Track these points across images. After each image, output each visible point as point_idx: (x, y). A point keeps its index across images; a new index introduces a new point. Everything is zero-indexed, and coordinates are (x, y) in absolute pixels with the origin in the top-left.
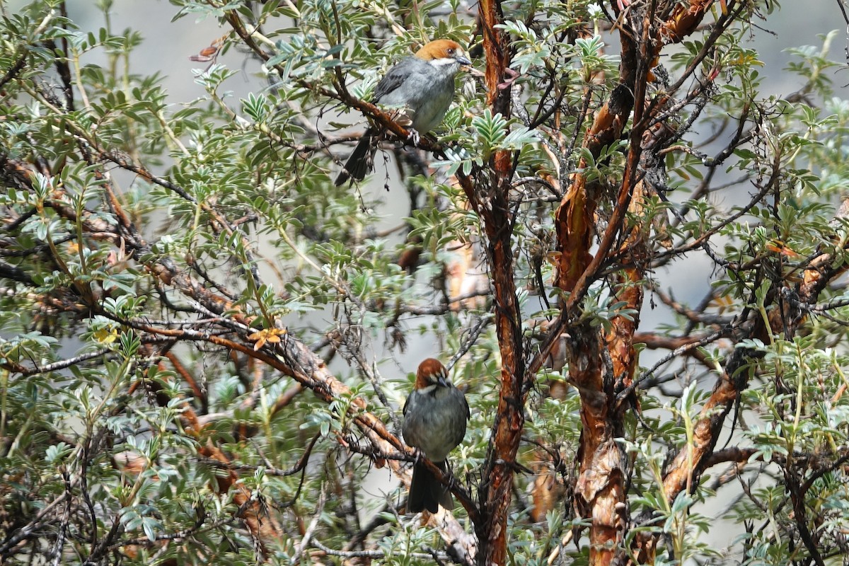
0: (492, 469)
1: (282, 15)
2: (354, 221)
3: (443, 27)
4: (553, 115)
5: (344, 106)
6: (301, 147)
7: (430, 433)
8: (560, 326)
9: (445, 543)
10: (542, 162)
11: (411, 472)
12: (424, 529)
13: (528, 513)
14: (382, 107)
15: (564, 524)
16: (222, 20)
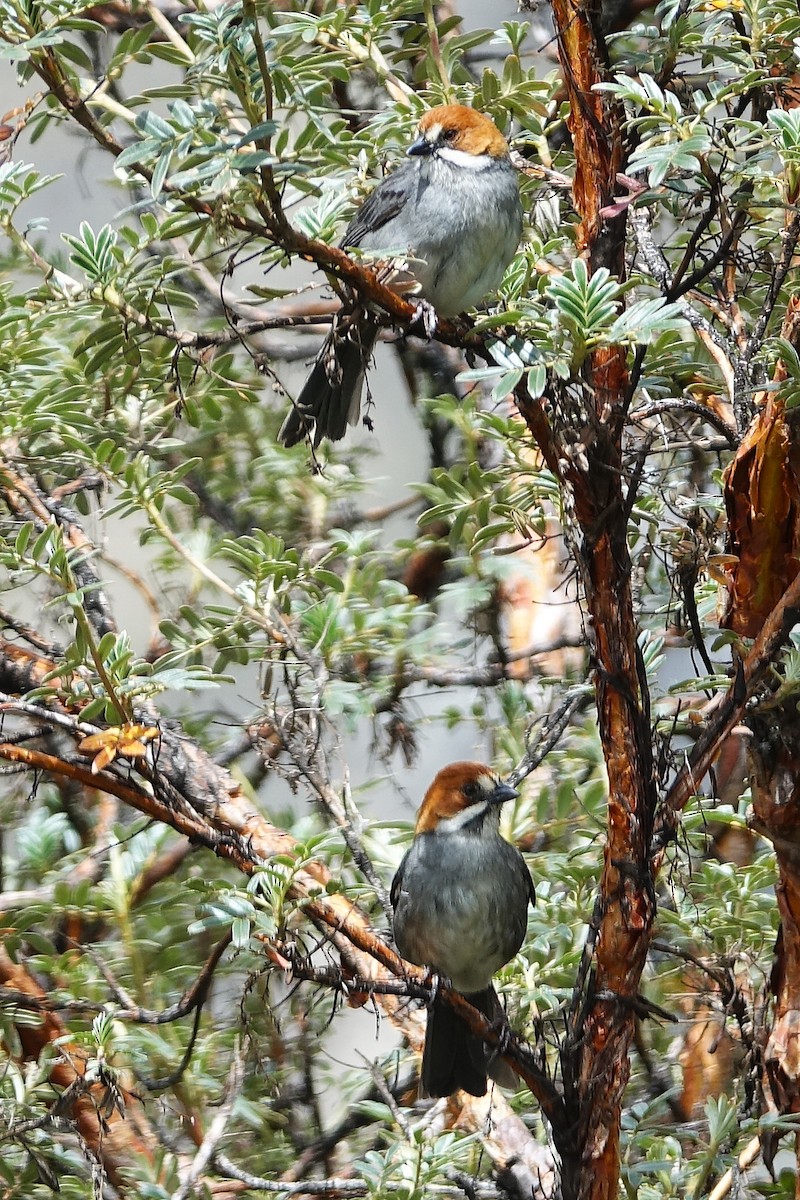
0: (589, 1010)
1: (156, 61)
2: (310, 491)
3: (491, 85)
4: (719, 269)
5: (280, 252)
6: (189, 337)
7: (450, 935)
8: (731, 712)
9: (494, 1164)
10: (698, 368)
11: (422, 1016)
12: (451, 1137)
13: (669, 1101)
14: (359, 254)
15: (744, 1125)
16: (26, 69)
